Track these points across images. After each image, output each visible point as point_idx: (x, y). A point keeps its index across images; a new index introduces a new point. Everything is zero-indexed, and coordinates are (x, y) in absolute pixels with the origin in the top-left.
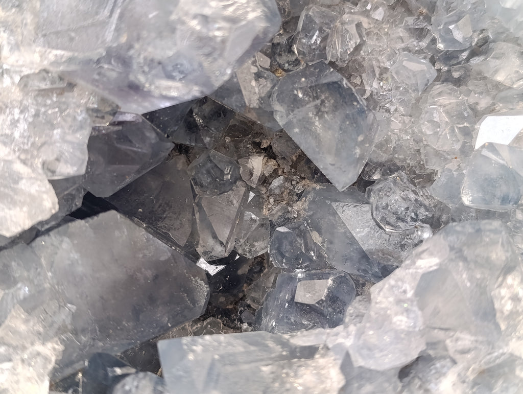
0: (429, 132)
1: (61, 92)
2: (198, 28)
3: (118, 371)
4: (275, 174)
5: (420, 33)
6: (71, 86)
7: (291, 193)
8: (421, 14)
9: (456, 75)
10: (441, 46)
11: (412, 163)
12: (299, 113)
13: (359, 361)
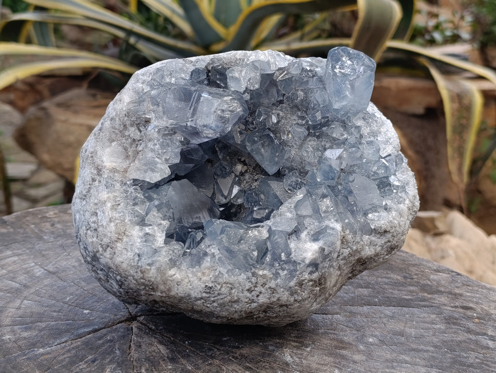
0: (306, 155)
1: (171, 135)
2: (220, 114)
3: (190, 230)
4: (246, 171)
5: (303, 118)
6: (175, 133)
7: (253, 179)
8: (304, 111)
9: (317, 134)
10: (310, 123)
11: (300, 167)
12: (255, 146)
13: (273, 228)
